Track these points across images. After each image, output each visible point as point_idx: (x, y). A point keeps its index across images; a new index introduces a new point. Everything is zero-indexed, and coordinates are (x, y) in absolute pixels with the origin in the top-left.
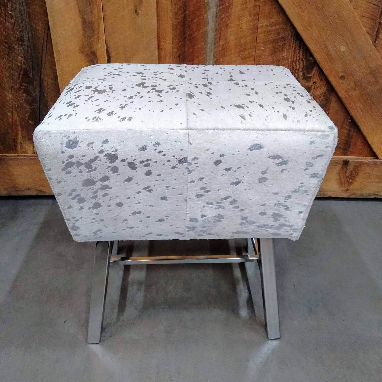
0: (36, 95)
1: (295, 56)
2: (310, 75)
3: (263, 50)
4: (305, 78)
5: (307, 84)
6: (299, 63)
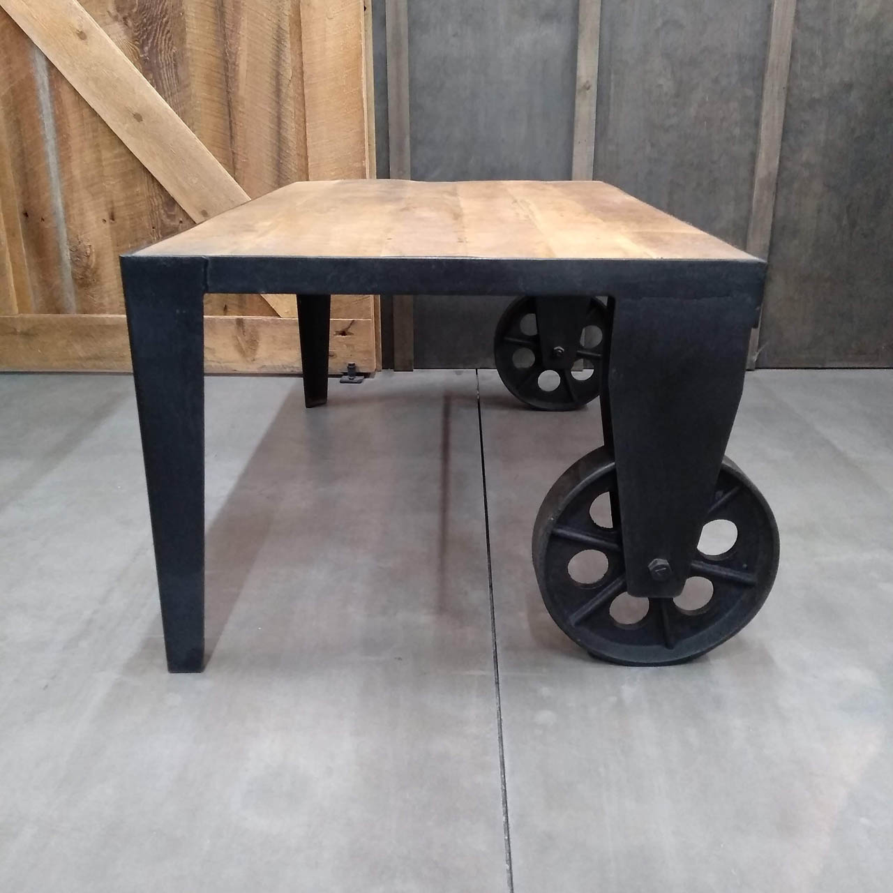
1: (150, 190)
2: (173, 213)
3: (113, 185)
4: (169, 216)
5: (172, 224)
6: (157, 199)
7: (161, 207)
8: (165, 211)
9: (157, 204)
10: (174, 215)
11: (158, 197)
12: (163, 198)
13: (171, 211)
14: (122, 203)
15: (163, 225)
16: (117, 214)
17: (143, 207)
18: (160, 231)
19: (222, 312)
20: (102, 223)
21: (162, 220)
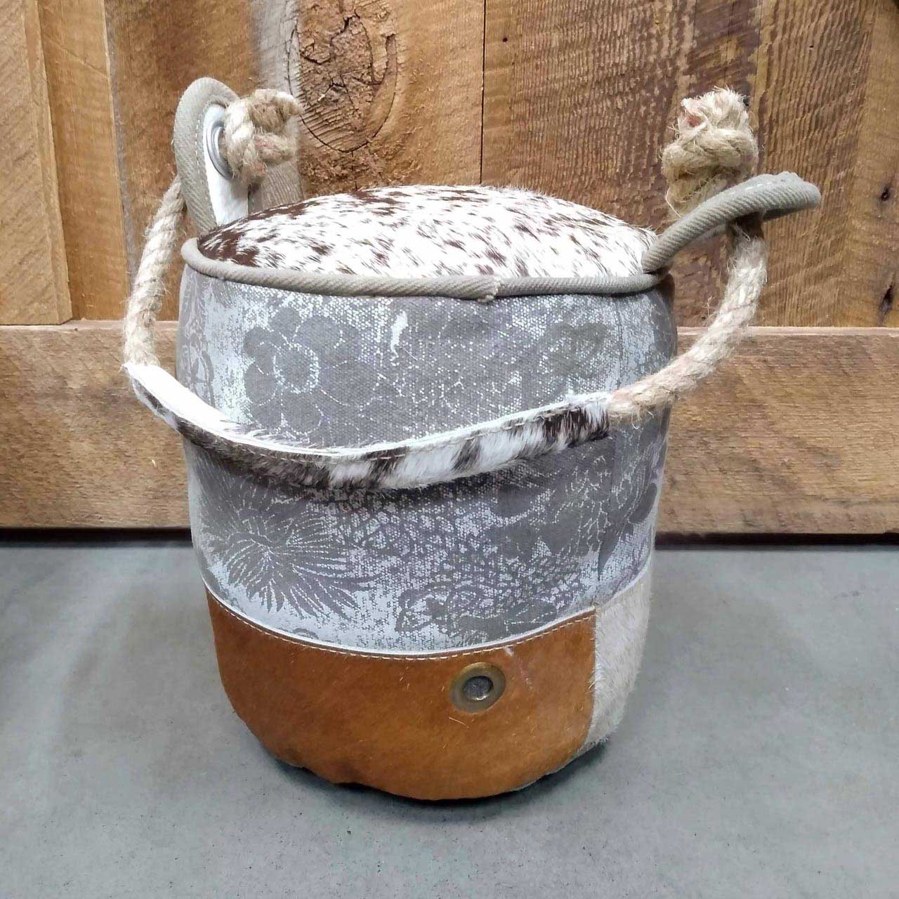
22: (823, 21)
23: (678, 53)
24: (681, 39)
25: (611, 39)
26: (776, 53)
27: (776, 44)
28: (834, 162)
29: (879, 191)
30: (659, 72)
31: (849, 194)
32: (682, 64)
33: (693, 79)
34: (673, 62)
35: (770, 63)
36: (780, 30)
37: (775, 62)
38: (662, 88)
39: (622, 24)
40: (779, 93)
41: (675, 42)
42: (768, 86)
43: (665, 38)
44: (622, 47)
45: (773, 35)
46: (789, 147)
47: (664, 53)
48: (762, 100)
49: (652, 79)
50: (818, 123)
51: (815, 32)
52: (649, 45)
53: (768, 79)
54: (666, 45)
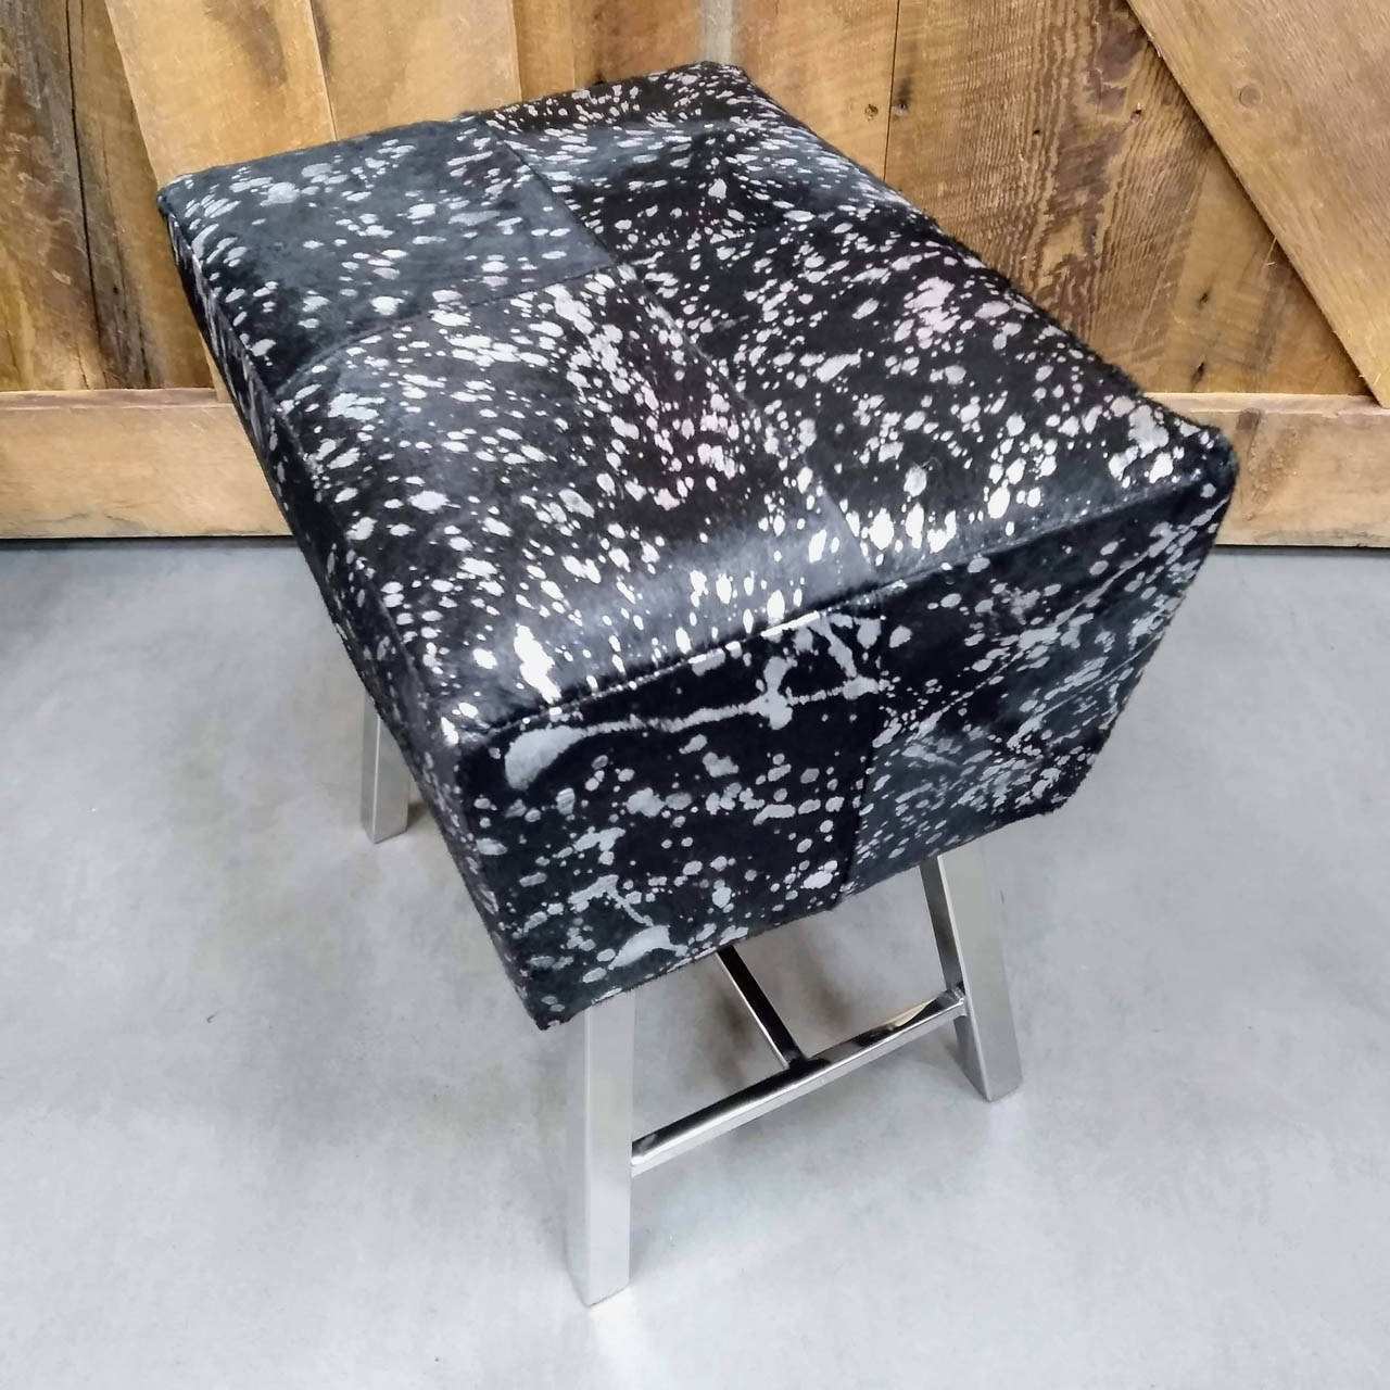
0: (67, 177)
1: (1061, 6)
2: (1120, 85)
4: (1101, 95)
5: (1107, 119)
6: (1077, 37)
7: (1082, 63)
8: (1093, 76)
9: (1070, 54)
10: (1122, 93)
11: (1084, 30)
12: (1099, 34)
13: (1112, 78)
14: (949, 51)
15: (1076, 125)
16: (919, 90)
17: (1021, 64)
18: (1056, 144)
19: (1186, 381)
20: (863, 118)
21: (1072, 108)
22: (1162, 175)
23: (1040, 200)
24: (1043, 188)
25: (987, 190)
26: (1121, 197)
27: (1122, 191)
28: (1163, 275)
29: (1199, 296)
30: (1024, 212)
31: (1174, 297)
32: (1043, 206)
33: (1052, 217)
34: (1036, 206)
35: (1116, 206)
36: (1126, 182)
37: (1120, 205)
38: (1025, 223)
39: (995, 179)
40: (1121, 227)
41: (1038, 191)
42: (1113, 221)
43: (1031, 189)
44: (994, 196)
45: (1120, 185)
46: (1127, 265)
47: (1029, 199)
48: (1107, 233)
49: (1017, 218)
50: (1153, 248)
51: (1154, 184)
52: (1016, 194)
53: (1114, 216)
54: (1031, 194)
